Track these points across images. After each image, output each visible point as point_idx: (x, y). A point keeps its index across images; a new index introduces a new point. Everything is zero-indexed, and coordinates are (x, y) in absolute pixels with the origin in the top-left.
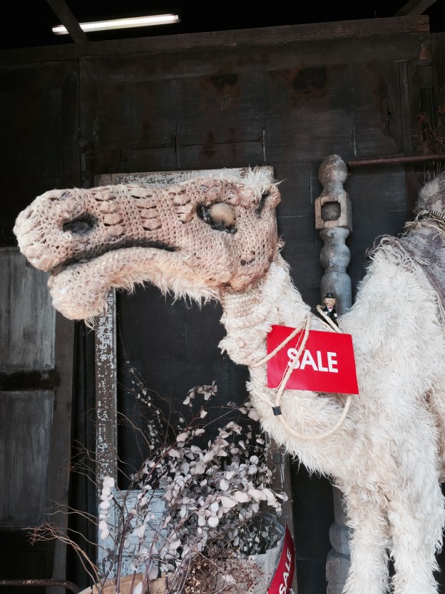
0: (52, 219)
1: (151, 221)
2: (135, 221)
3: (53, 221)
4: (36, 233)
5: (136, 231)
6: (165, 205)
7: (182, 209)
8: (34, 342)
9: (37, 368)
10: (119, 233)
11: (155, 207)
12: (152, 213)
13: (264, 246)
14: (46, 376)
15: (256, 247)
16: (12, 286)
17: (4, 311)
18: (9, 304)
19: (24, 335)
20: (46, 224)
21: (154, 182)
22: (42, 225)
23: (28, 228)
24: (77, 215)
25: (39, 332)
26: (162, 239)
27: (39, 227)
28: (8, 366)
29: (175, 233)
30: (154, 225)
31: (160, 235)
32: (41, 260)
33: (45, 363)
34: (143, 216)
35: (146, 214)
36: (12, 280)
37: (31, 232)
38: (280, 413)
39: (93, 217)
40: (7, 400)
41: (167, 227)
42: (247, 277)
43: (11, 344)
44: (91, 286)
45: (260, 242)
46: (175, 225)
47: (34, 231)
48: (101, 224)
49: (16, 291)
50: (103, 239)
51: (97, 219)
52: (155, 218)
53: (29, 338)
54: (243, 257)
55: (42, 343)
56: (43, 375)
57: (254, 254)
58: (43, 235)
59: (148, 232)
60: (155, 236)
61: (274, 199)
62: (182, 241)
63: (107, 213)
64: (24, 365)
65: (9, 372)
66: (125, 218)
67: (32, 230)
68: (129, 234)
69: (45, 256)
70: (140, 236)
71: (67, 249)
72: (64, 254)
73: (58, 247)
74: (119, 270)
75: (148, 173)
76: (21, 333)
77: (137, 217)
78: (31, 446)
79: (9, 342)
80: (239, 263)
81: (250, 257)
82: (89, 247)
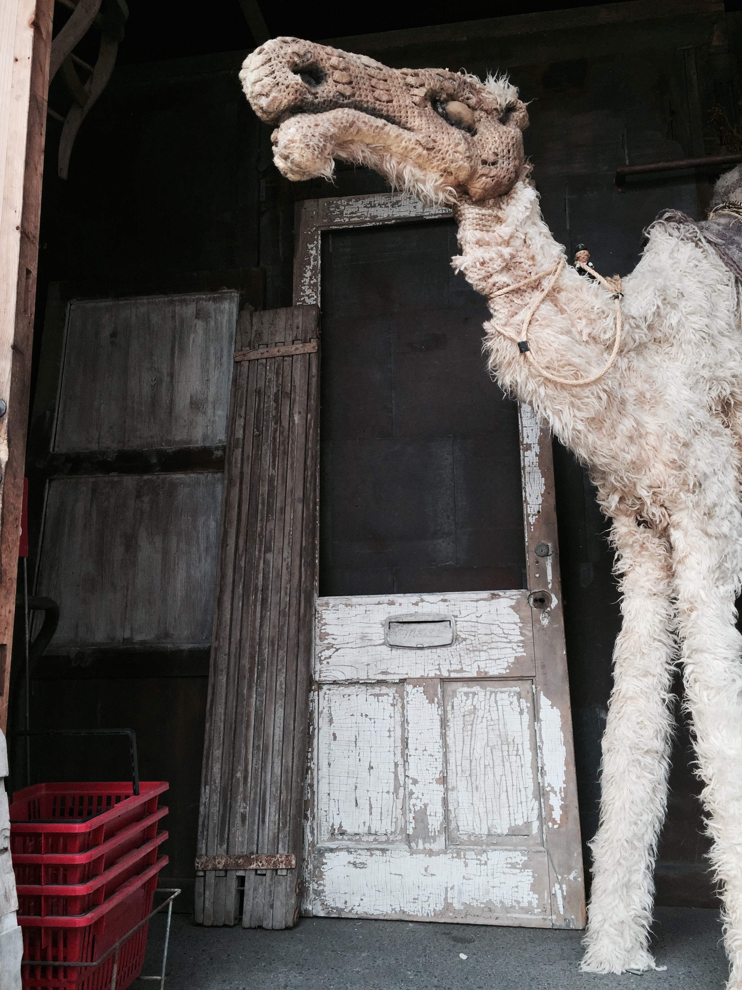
0: (283, 58)
1: (382, 92)
2: (365, 87)
3: (284, 60)
4: (267, 69)
5: (367, 97)
6: (396, 81)
7: (415, 91)
8: (204, 413)
9: (208, 444)
10: (348, 94)
11: (386, 81)
12: (381, 85)
13: (509, 152)
14: (219, 453)
15: (500, 149)
16: (177, 344)
17: (165, 374)
18: (172, 366)
19: (191, 403)
20: (276, 61)
21: (374, 206)
22: (273, 62)
23: (259, 64)
24: (307, 63)
25: (210, 399)
26: (393, 114)
27: (270, 64)
28: (169, 443)
29: (407, 112)
30: (385, 98)
31: (391, 109)
32: (270, 98)
33: (218, 438)
34: (373, 84)
35: (376, 83)
36: (177, 336)
37: (262, 67)
38: (528, 350)
39: (322, 72)
40: (167, 485)
41: (398, 104)
42: (489, 179)
43: (173, 414)
44: (320, 130)
45: (504, 144)
46: (407, 103)
47: (264, 67)
48: (330, 80)
49: (182, 350)
50: (331, 94)
51: (326, 74)
52: (387, 91)
53: (198, 408)
54: (484, 157)
55: (214, 413)
56: (216, 453)
57: (497, 155)
58: (274, 72)
59: (378, 102)
60: (385, 109)
61: (521, 115)
62: (416, 122)
63: (336, 69)
64: (190, 442)
65: (171, 449)
66: (355, 81)
67: (263, 65)
68: (359, 99)
69: (273, 94)
70: (369, 104)
71: (296, 91)
72: (293, 97)
73: (287, 87)
74: (348, 125)
75: (366, 196)
76: (188, 401)
77: (367, 83)
78: (198, 542)
79: (171, 412)
80: (480, 162)
81: (492, 158)
82: (316, 101)
